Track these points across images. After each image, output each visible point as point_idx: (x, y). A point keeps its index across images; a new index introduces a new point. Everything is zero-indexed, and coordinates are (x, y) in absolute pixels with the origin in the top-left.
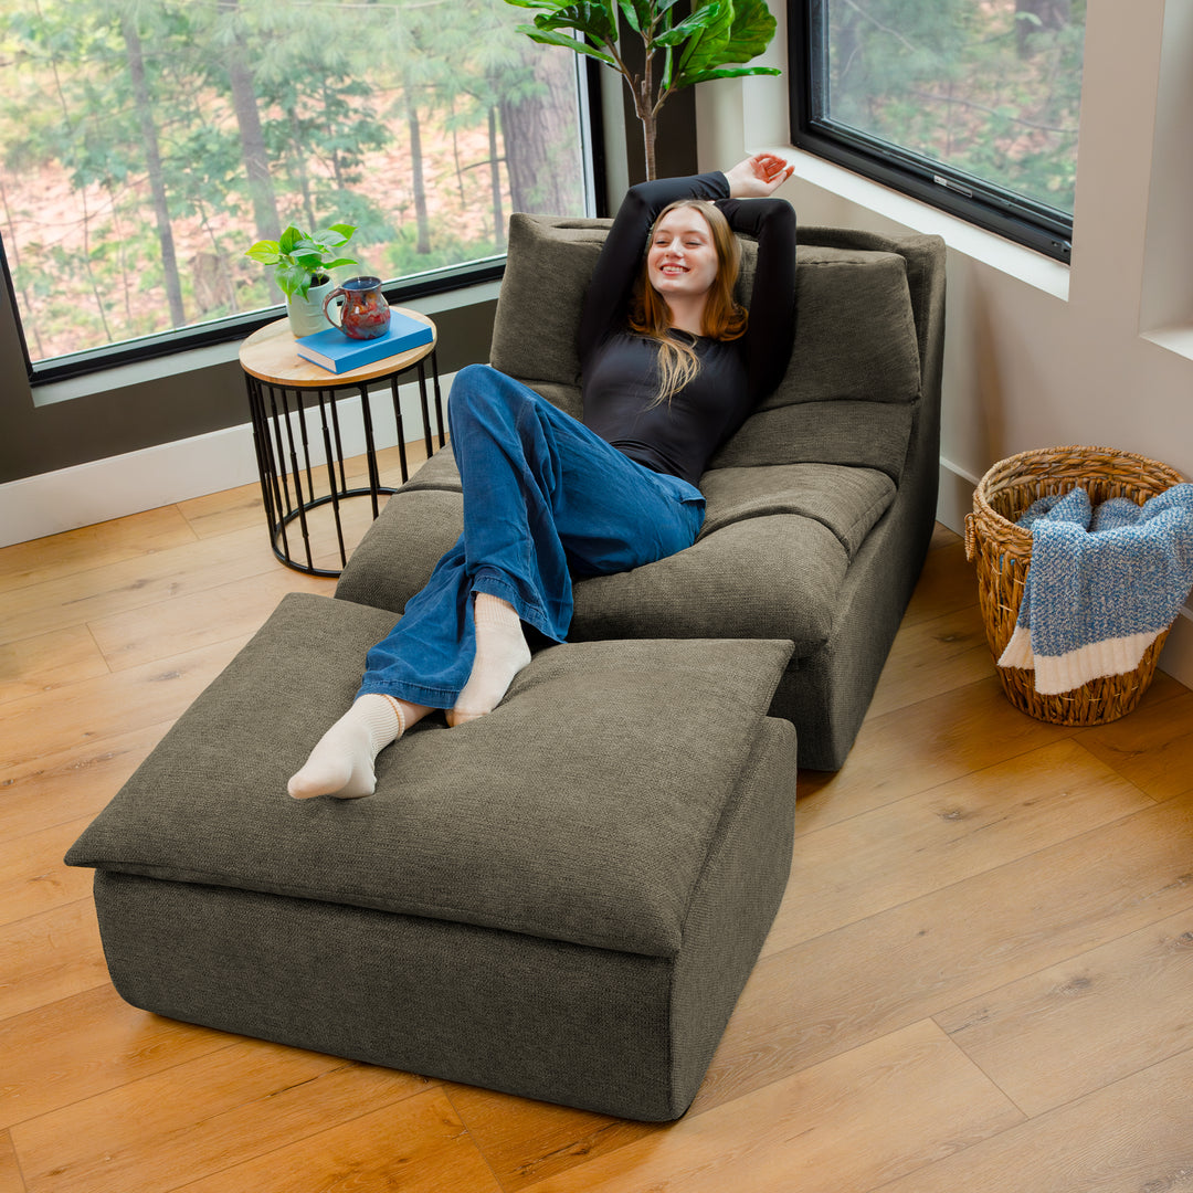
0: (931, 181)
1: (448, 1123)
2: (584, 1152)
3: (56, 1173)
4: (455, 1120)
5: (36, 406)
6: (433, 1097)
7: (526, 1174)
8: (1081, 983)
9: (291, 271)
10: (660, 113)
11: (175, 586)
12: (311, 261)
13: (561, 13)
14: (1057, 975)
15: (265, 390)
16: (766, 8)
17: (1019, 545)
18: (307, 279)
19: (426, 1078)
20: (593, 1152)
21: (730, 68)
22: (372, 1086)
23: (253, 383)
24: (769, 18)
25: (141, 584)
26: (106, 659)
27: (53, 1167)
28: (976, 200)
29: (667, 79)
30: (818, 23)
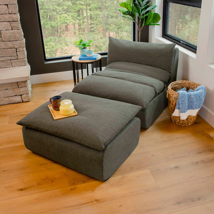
0: (180, 42)
1: (65, 174)
2: (84, 182)
3: (4, 171)
4: (66, 173)
5: (45, 63)
6: (64, 169)
7: (74, 184)
8: (176, 167)
9: (81, 46)
10: (142, 30)
11: (59, 91)
12: (84, 45)
13: (126, 12)
14: (173, 165)
15: (75, 63)
16: (159, 15)
17: (175, 95)
18: (83, 47)
19: (64, 166)
20: (86, 182)
21: (153, 24)
22: (56, 166)
23: (73, 62)
24: (160, 17)
25: (54, 91)
26: (45, 100)
27: (4, 170)
28: (186, 45)
29: (143, 25)
30: (167, 18)
